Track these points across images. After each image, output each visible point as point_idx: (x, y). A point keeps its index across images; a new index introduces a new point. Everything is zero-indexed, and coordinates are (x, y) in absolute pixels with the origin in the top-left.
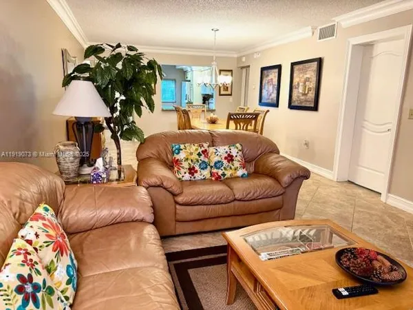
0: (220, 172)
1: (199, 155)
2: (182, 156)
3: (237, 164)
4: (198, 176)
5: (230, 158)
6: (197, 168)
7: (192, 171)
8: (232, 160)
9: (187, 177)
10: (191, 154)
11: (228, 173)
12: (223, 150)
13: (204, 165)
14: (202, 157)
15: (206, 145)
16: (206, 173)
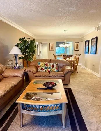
0: (50, 70)
1: (45, 65)
2: (40, 65)
3: (55, 68)
4: (44, 71)
5: (53, 66)
6: (44, 68)
7: (42, 69)
8: (54, 67)
9: (41, 71)
10: (42, 65)
11: (52, 70)
12: (51, 64)
13: (46, 68)
14: (45, 66)
15: (47, 63)
16: (46, 70)
